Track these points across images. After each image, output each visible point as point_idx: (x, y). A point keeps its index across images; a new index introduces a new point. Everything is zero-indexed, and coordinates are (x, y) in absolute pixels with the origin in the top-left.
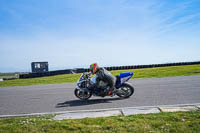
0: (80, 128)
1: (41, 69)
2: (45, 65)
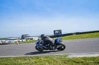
0: (82, 62)
1: (58, 33)
2: (60, 31)
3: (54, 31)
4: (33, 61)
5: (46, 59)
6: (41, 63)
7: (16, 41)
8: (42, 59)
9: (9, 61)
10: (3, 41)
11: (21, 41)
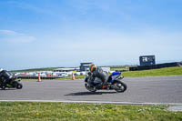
2: (152, 58)
3: (141, 58)
4: (102, 113)
5: (124, 111)
6: (116, 118)
7: (70, 73)
8: (118, 109)
9: (59, 109)
10: (49, 72)
11: (79, 73)
